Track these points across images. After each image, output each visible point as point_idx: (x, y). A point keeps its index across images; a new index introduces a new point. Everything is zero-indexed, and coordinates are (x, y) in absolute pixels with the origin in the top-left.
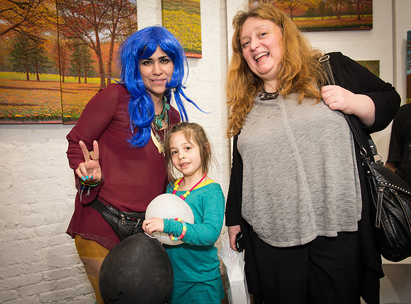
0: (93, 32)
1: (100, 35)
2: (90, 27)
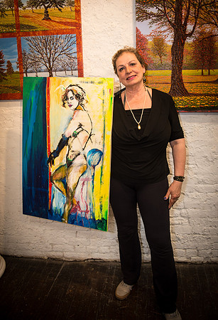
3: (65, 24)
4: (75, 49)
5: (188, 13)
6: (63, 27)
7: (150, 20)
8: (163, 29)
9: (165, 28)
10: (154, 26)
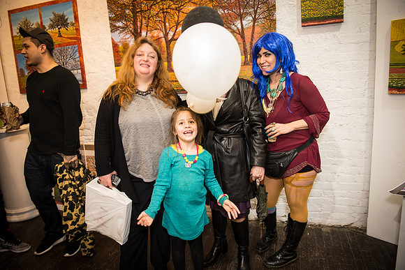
0: (239, 22)
1: (244, 22)
2: (236, 18)
3: (71, 38)
4: (78, 55)
5: (142, 24)
6: (70, 41)
7: (118, 31)
8: (127, 36)
9: (128, 36)
10: (122, 35)
